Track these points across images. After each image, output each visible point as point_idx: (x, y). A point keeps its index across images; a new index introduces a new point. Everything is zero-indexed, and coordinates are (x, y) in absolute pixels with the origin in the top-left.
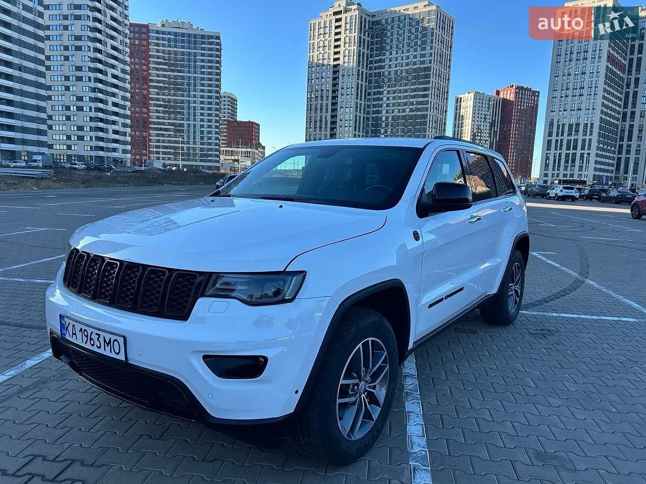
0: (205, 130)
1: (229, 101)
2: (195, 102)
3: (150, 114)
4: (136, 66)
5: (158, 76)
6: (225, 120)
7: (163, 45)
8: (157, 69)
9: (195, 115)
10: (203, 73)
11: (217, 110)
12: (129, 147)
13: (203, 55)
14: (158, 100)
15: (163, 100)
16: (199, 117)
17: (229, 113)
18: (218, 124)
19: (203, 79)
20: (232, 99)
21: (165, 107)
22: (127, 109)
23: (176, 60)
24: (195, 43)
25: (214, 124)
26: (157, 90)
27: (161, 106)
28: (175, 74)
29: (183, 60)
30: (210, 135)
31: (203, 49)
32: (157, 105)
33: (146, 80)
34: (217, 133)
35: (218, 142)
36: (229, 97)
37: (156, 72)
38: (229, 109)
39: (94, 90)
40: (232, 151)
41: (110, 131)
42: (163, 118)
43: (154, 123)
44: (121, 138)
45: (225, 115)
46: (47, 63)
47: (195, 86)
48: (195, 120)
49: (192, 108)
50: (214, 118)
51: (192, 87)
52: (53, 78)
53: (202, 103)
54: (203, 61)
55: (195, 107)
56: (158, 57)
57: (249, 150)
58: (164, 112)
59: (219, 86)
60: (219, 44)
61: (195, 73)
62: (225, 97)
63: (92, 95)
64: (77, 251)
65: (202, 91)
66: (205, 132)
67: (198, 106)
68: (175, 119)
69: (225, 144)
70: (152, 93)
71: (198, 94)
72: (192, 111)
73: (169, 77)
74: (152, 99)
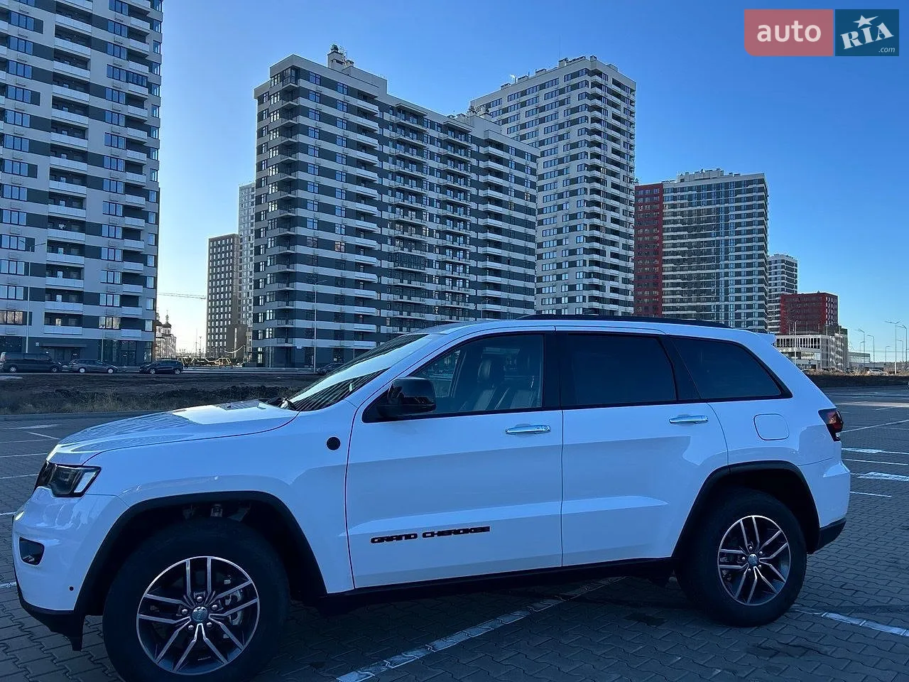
0: (743, 311)
1: (783, 267)
2: (726, 274)
3: (663, 297)
4: (646, 238)
5: (674, 246)
6: (777, 296)
7: (682, 206)
8: (673, 238)
9: (727, 292)
10: (738, 233)
11: (761, 281)
13: (738, 208)
14: (674, 277)
15: (682, 277)
16: (732, 295)
17: (783, 284)
18: (763, 302)
19: (738, 241)
20: (788, 263)
21: (684, 285)
23: (699, 221)
24: (727, 194)
25: (756, 303)
26: (672, 265)
27: (678, 285)
28: (698, 240)
29: (709, 220)
30: (750, 319)
31: (738, 200)
32: (674, 285)
33: (658, 253)
34: (761, 315)
35: (763, 327)
36: (783, 261)
37: (673, 241)
38: (783, 278)
39: (588, 275)
40: (788, 340)
42: (682, 301)
43: (669, 309)
45: (777, 286)
46: (540, 251)
47: (727, 251)
48: (727, 299)
49: (723, 282)
50: (756, 294)
51: (722, 255)
52: (544, 268)
53: (738, 274)
54: (738, 216)
55: (727, 282)
56: (675, 222)
57: (820, 336)
58: (681, 293)
59: (764, 248)
60: (763, 190)
61: (727, 234)
62: (776, 262)
63: (587, 281)
65: (738, 257)
66: (743, 315)
67: (732, 279)
68: (699, 300)
69: (777, 329)
70: (666, 269)
71: (732, 262)
72: (722, 288)
73: (690, 246)
74: (666, 277)
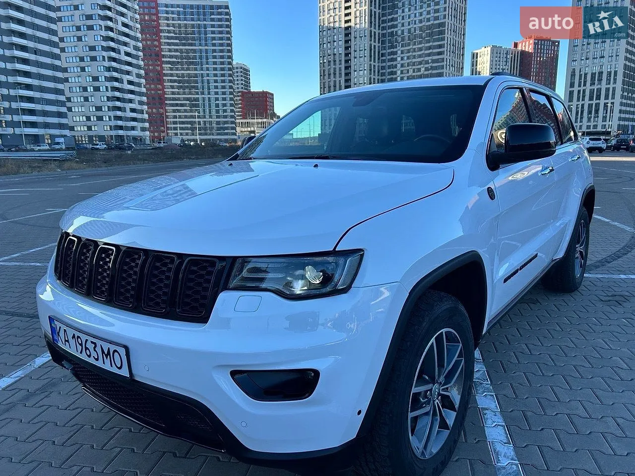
0: (220, 102)
1: (241, 72)
2: (208, 75)
3: (165, 90)
4: (148, 43)
5: (170, 50)
6: (239, 92)
7: (173, 19)
8: (169, 44)
9: (209, 89)
10: (214, 45)
11: (230, 81)
12: (147, 125)
13: (213, 26)
14: (172, 75)
15: (177, 75)
16: (213, 90)
17: (242, 84)
18: (232, 96)
19: (214, 51)
20: (245, 69)
21: (179, 82)
22: (143, 86)
23: (186, 33)
24: (205, 14)
25: (228, 96)
26: (170, 66)
27: (175, 81)
28: (187, 47)
29: (193, 33)
30: (225, 108)
31: (213, 20)
32: (171, 81)
33: (158, 56)
34: (231, 105)
35: (233, 114)
36: (241, 68)
37: (168, 47)
38: (242, 80)
39: (108, 69)
40: (248, 123)
41: (128, 110)
42: (179, 94)
43: (170, 99)
44: (139, 116)
45: (238, 87)
46: (61, 45)
47: (207, 59)
48: (209, 93)
49: (206, 81)
50: (228, 90)
51: (204, 60)
52: (68, 60)
53: (215, 75)
54: (213, 32)
55: (208, 80)
56: (169, 32)
57: (265, 120)
58: (179, 88)
59: (230, 57)
60: (228, 14)
61: (206, 45)
62: (237, 68)
63: (107, 74)
64: (68, 234)
65: (215, 63)
66: (220, 105)
67: (212, 78)
68: (190, 93)
69: (240, 116)
70: (165, 69)
71: (211, 66)
72: (206, 85)
73: (181, 51)
74: (166, 75)
